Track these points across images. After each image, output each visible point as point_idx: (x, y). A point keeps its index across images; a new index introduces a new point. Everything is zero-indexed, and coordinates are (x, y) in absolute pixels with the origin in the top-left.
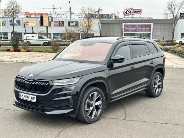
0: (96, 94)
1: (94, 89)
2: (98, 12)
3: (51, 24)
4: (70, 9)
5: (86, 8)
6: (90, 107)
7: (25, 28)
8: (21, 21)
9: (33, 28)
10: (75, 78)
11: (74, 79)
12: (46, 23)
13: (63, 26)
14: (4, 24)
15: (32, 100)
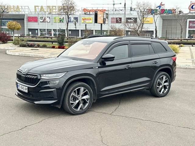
0: (82, 89)
1: (80, 84)
2: (160, 7)
3: (105, 21)
4: (125, 5)
5: (142, 3)
6: (76, 100)
7: (75, 25)
8: (79, 18)
9: (86, 25)
10: (61, 73)
11: (59, 74)
12: (100, 20)
13: (121, 22)
14: (62, 21)
15: (25, 91)
